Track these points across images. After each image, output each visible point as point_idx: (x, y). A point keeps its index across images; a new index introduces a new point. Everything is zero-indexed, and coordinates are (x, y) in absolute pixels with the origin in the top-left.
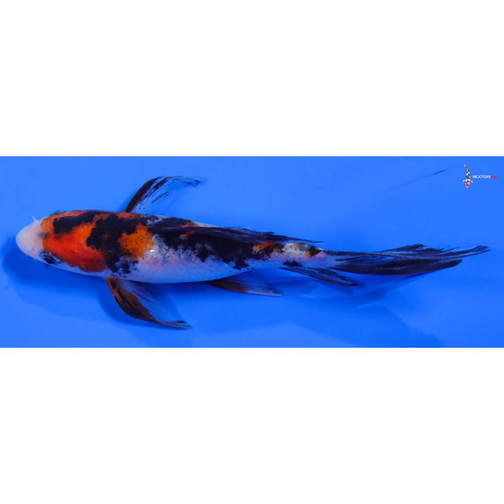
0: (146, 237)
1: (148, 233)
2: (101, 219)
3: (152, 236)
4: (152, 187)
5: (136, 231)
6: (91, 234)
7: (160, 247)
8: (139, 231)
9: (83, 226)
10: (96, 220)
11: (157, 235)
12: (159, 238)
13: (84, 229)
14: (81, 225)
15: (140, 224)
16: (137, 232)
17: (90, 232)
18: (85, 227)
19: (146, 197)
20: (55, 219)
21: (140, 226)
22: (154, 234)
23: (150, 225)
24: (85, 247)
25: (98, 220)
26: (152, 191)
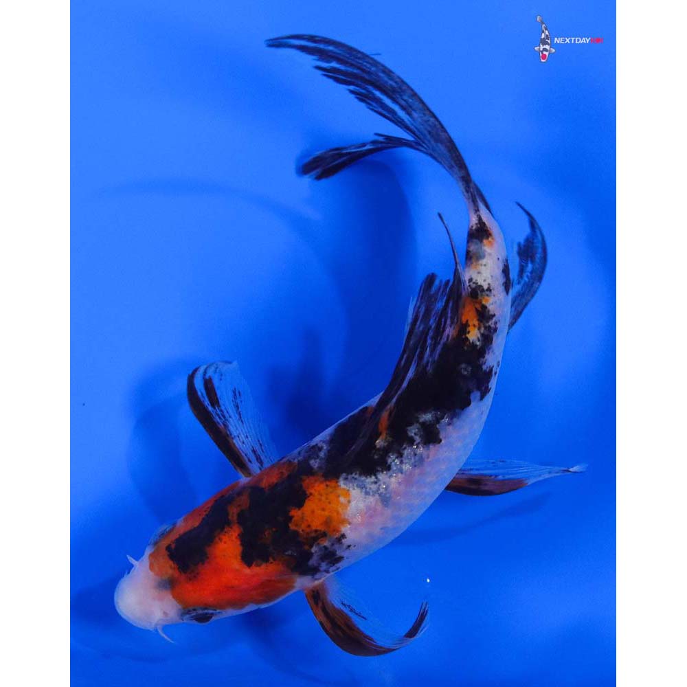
0: (330, 490)
1: (328, 483)
2: (242, 511)
3: (337, 482)
4: (210, 408)
5: (308, 493)
6: (242, 544)
7: (362, 487)
8: (312, 491)
9: (220, 540)
10: (235, 518)
11: (344, 475)
12: (350, 477)
13: (225, 543)
14: (217, 539)
15: (304, 477)
16: (311, 494)
17: (239, 543)
18: (225, 538)
19: (226, 426)
20: (168, 548)
21: (307, 481)
22: (338, 478)
23: (320, 468)
24: (247, 571)
25: (239, 515)
26: (219, 413)
